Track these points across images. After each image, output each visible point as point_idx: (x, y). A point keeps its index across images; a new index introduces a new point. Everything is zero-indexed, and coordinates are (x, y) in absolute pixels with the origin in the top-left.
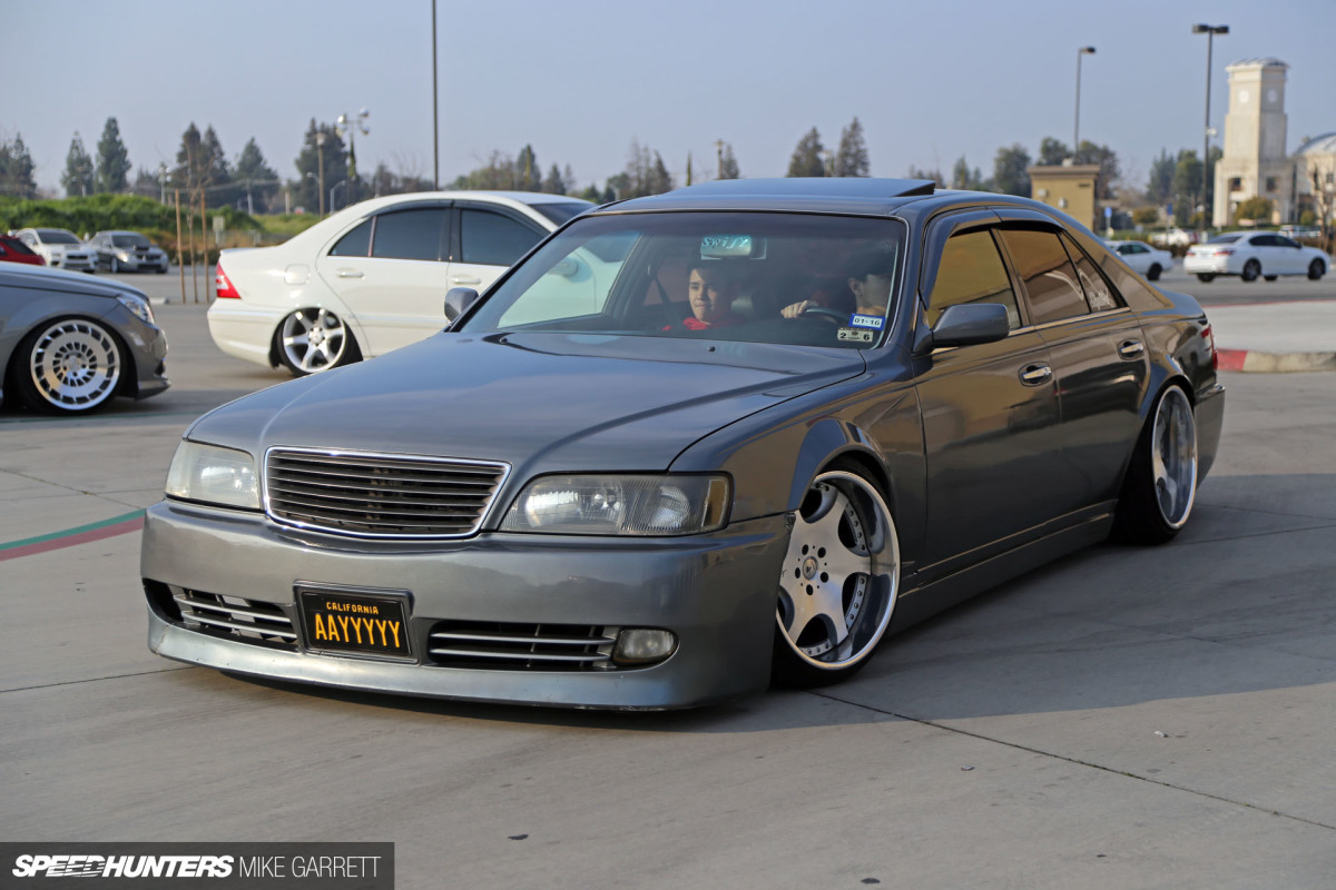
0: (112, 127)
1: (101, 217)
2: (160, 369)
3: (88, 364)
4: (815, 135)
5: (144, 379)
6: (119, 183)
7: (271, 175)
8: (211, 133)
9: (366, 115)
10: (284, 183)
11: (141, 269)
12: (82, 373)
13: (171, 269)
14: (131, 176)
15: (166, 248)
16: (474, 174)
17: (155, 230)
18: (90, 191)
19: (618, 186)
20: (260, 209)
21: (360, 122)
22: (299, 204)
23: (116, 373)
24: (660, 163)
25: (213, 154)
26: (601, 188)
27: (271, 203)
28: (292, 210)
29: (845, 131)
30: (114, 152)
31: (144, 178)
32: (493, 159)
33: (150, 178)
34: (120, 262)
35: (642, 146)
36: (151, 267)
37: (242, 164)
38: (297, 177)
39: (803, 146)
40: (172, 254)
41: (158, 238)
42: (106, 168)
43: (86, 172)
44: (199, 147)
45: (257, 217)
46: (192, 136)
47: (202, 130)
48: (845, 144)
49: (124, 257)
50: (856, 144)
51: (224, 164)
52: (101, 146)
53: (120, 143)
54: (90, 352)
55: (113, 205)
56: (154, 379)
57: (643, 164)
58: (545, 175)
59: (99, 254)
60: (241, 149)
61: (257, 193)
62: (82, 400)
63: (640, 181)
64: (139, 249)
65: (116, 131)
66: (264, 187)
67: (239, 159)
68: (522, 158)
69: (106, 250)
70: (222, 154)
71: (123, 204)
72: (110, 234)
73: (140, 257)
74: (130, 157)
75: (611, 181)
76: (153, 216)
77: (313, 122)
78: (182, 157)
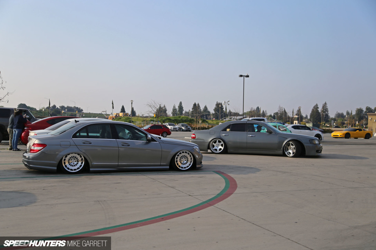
0: (181, 103)
1: (179, 120)
2: (201, 163)
3: (187, 160)
4: (317, 105)
5: (198, 165)
6: (181, 114)
7: (209, 112)
8: (198, 104)
9: (229, 101)
10: (211, 114)
11: (186, 131)
12: (185, 162)
13: (192, 131)
14: (184, 112)
15: (191, 127)
16: (247, 112)
17: (188, 123)
18: (176, 115)
19: (276, 115)
20: (207, 118)
21: (228, 103)
22: (214, 118)
23: (192, 162)
24: (285, 110)
25: (199, 108)
26: (272, 115)
27: (209, 117)
28: (213, 119)
29: (323, 104)
30: (181, 107)
31: (186, 112)
32: (251, 109)
33: (187, 112)
34: (182, 129)
35: (281, 107)
36: (188, 130)
37: (203, 110)
38: (214, 112)
39: (314, 107)
40: (192, 127)
41: (189, 124)
42: (179, 111)
43: (176, 112)
44: (196, 107)
45: (207, 120)
46: (195, 105)
47: (197, 104)
48: (323, 107)
49: (183, 128)
50: (326, 107)
51: (200, 110)
52: (179, 107)
53: (182, 106)
54: (187, 157)
55: (181, 118)
56: (200, 165)
57: (281, 110)
58: (261, 112)
59: (179, 127)
60: (204, 107)
61: (206, 115)
62: (185, 168)
63: (281, 114)
64: (186, 127)
65: (181, 104)
66: (207, 114)
67: (203, 109)
68: (257, 109)
69: (180, 127)
70: (200, 108)
71: (183, 118)
72: (181, 124)
73: (186, 128)
74: (184, 109)
75: (274, 113)
76: (188, 120)
77: (217, 102)
78: (193, 109)
